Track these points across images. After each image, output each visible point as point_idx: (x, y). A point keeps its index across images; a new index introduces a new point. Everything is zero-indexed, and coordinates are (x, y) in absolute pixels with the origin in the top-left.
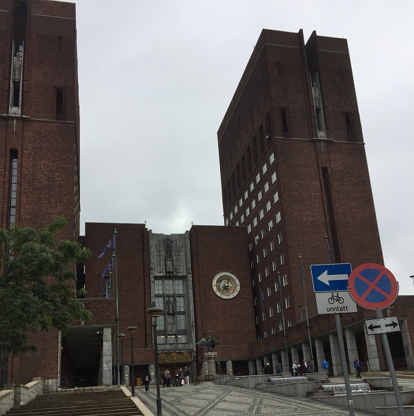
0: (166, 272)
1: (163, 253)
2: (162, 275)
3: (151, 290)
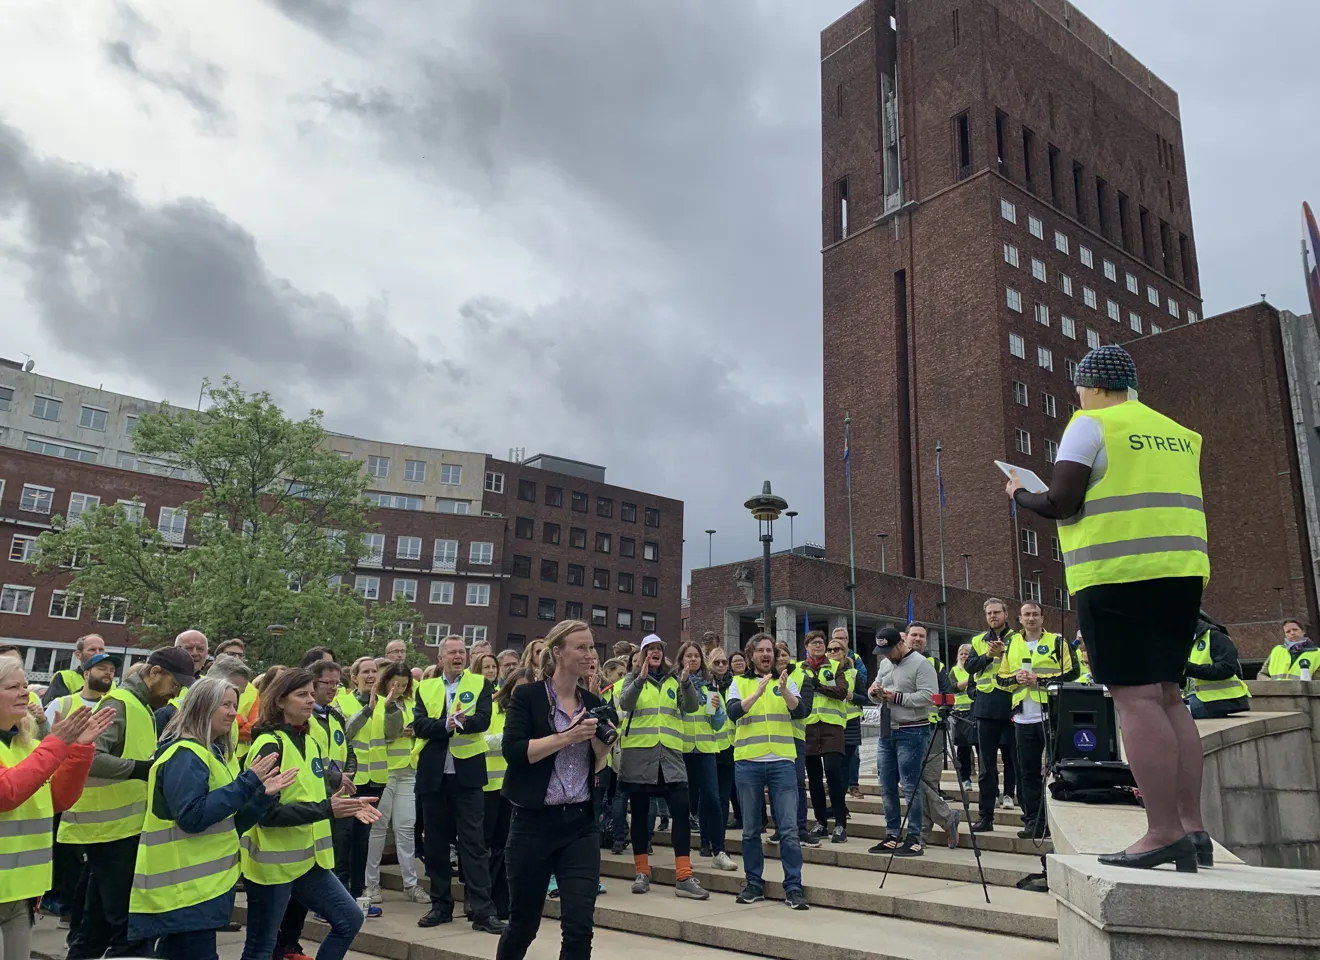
3: (1301, 466)
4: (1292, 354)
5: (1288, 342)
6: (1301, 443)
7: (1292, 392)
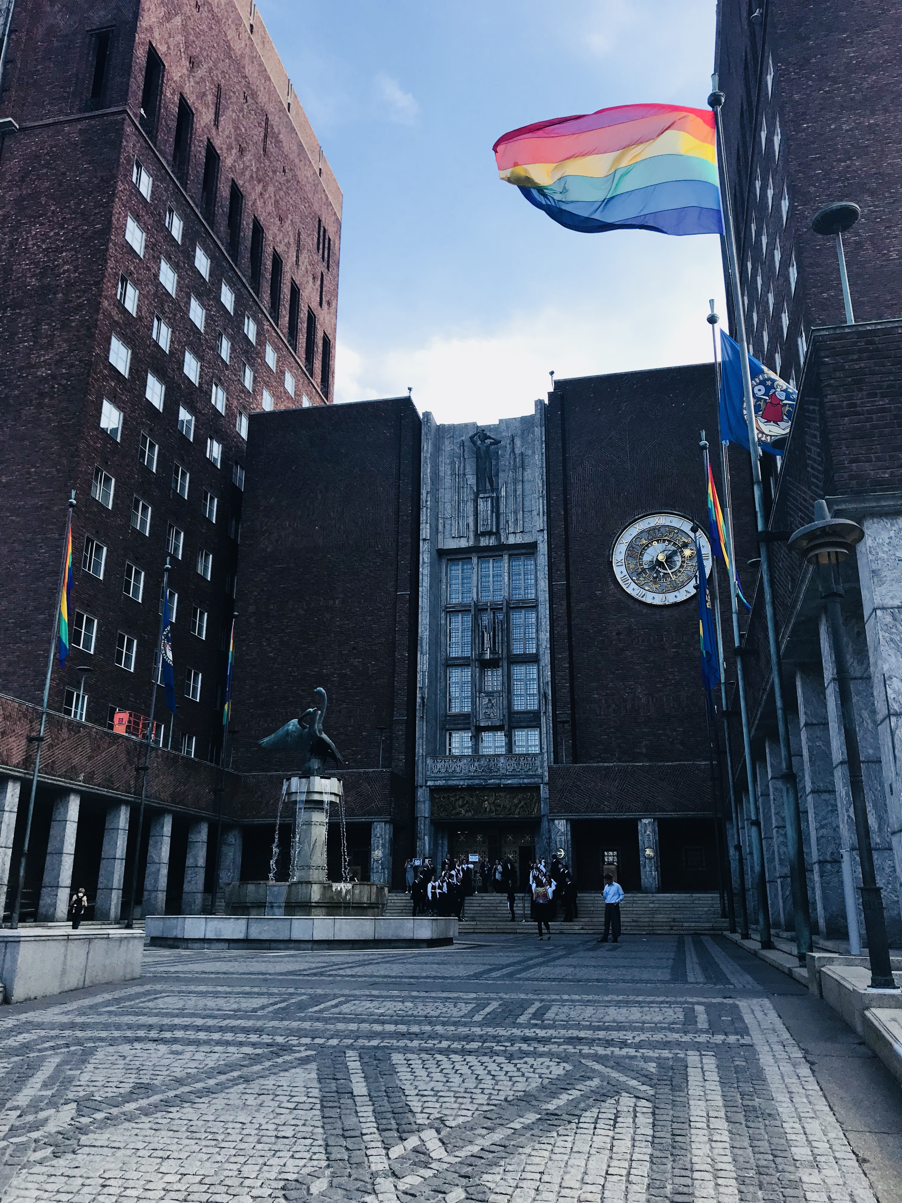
0: (478, 535)
1: (472, 480)
2: (463, 543)
3: (420, 589)
4: (428, 461)
5: (427, 447)
6: (424, 563)
7: (423, 504)
